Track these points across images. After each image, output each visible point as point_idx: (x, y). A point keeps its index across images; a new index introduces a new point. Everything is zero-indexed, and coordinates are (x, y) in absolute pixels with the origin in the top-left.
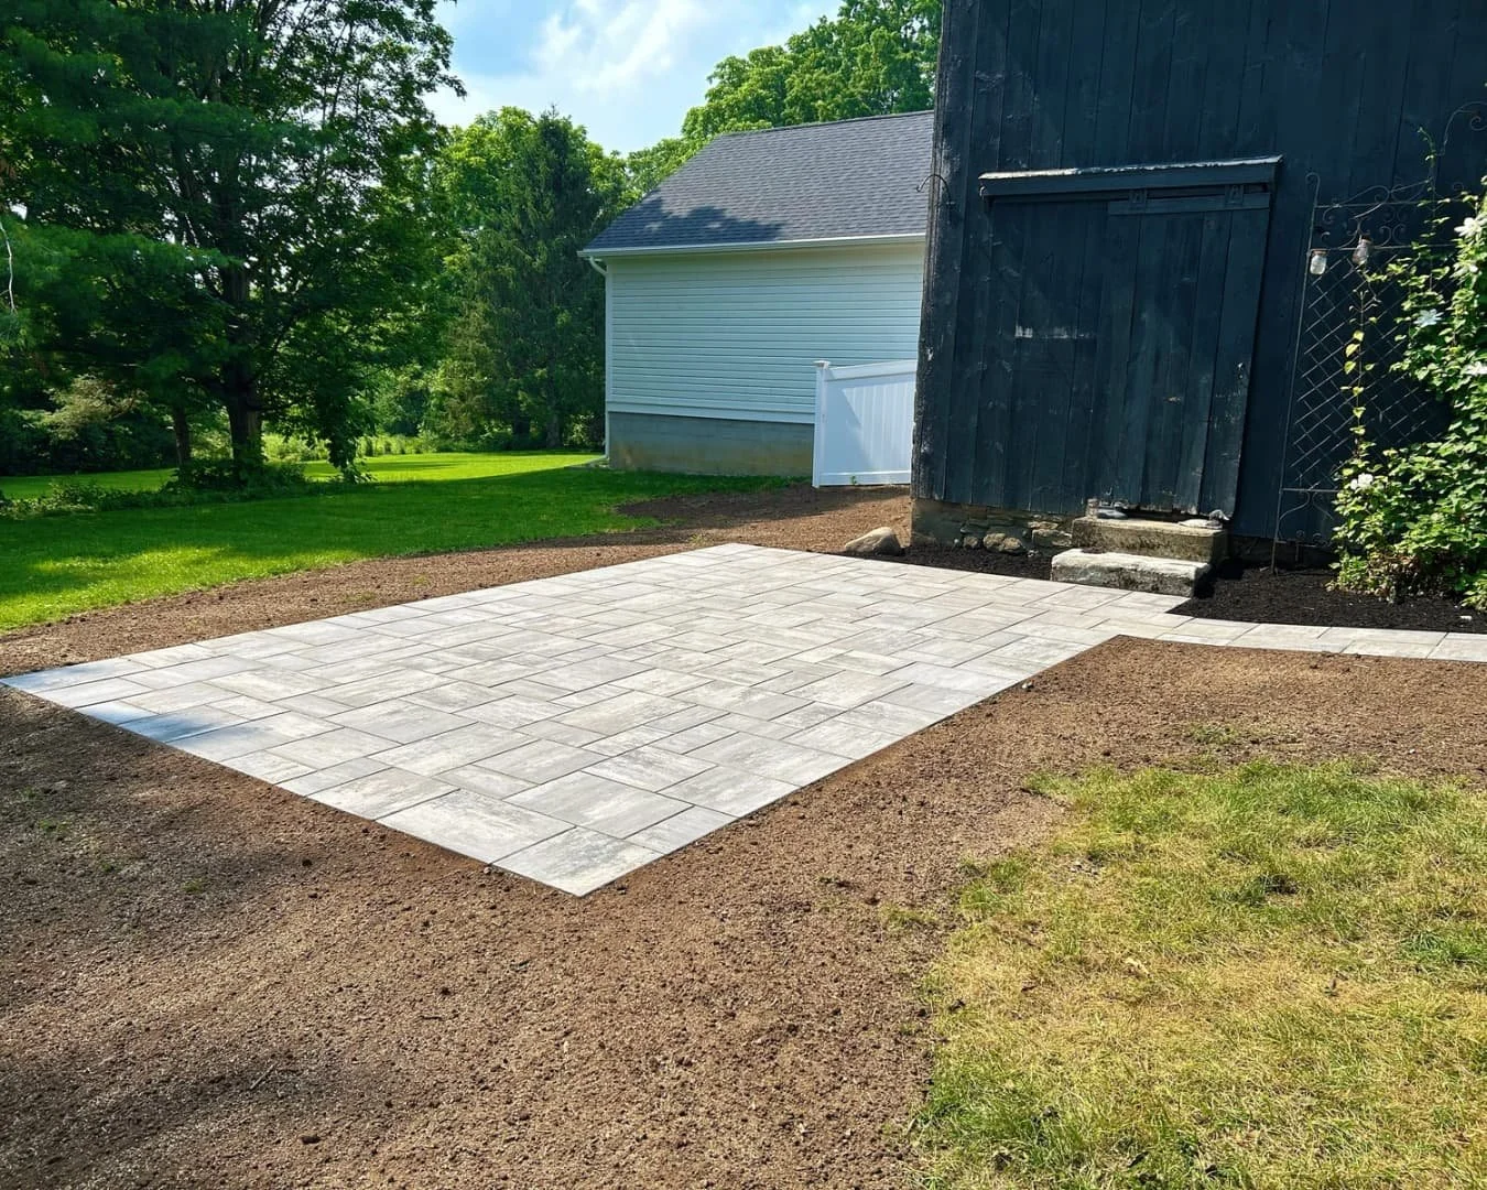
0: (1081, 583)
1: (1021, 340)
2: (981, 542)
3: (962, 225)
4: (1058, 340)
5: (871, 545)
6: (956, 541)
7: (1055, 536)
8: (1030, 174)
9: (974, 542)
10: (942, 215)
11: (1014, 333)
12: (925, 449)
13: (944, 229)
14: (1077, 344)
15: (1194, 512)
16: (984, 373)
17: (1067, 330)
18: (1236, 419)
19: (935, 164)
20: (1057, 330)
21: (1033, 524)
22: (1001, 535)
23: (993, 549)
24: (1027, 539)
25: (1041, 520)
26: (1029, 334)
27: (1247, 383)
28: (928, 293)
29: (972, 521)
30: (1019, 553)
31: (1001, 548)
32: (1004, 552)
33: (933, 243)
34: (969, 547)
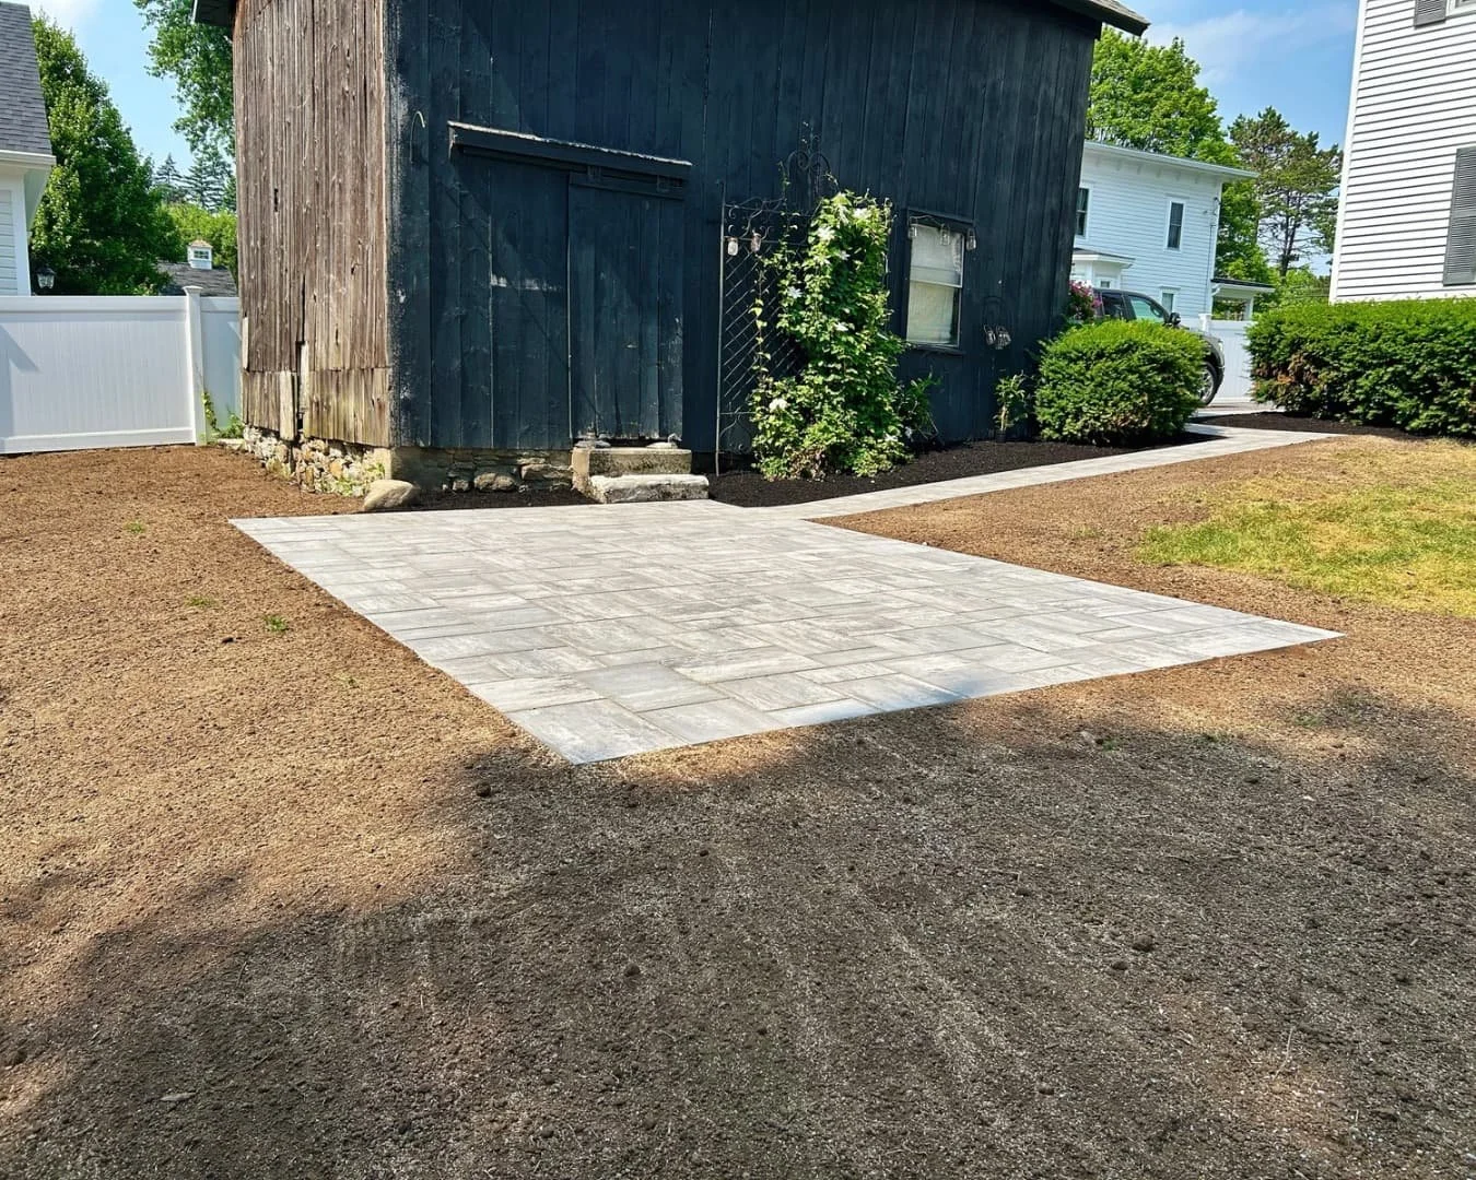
0: (631, 501)
1: (496, 288)
2: (471, 484)
3: (426, 169)
4: (530, 291)
5: (398, 499)
6: (445, 486)
7: (546, 470)
8: (489, 130)
9: (465, 486)
10: (404, 153)
11: (489, 281)
12: (405, 394)
13: (406, 168)
14: (546, 294)
15: (657, 436)
16: (463, 319)
17: (537, 282)
18: (676, 361)
19: (390, 99)
20: (528, 282)
21: (522, 461)
22: (492, 475)
23: (487, 489)
24: (517, 476)
25: (529, 457)
26: (503, 283)
27: (681, 334)
28: (393, 232)
29: (459, 464)
30: (512, 489)
31: (494, 487)
32: (498, 491)
33: (395, 181)
34: (459, 491)
